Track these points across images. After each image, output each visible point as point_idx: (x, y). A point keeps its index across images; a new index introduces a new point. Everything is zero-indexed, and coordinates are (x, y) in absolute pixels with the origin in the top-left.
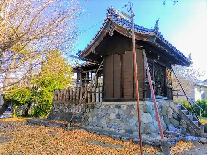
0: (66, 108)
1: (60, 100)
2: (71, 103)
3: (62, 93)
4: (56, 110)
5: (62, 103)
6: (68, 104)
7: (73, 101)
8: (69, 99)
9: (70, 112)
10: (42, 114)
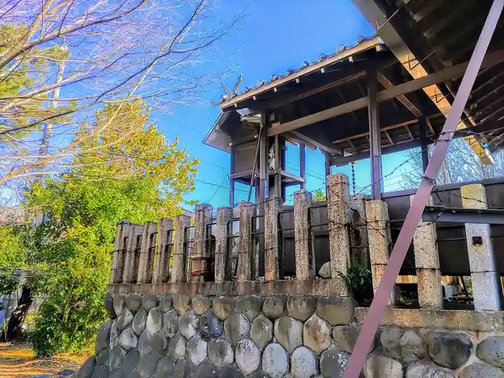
0: (190, 331)
1: (149, 281)
2: (223, 302)
3: (159, 241)
4: (125, 340)
5: (160, 297)
6: (200, 308)
7: (241, 289)
8: (209, 276)
9: (218, 363)
10: (68, 340)
